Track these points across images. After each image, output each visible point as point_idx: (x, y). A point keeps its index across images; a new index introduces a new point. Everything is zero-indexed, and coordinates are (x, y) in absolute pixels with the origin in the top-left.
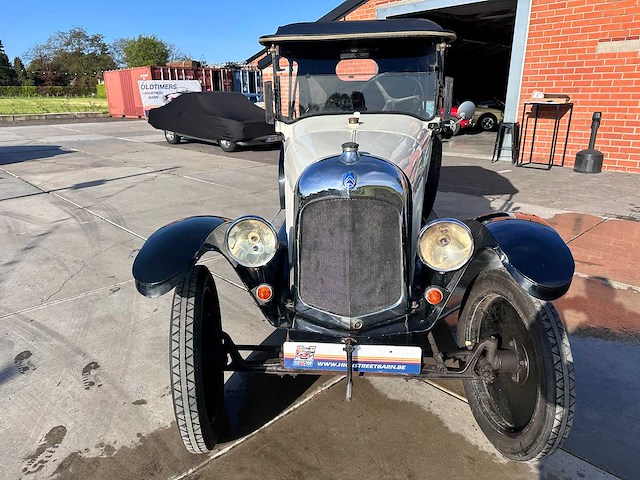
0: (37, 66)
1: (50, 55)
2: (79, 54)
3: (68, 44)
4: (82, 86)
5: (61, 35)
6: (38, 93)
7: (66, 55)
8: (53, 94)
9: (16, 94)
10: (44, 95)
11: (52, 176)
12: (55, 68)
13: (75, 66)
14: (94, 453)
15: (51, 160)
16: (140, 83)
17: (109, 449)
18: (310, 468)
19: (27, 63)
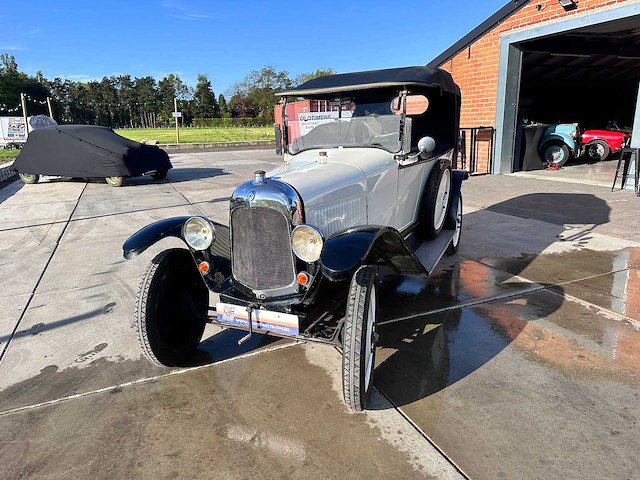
0: (236, 101)
1: (245, 91)
2: (268, 89)
3: (259, 81)
4: (268, 116)
5: (255, 73)
6: (234, 124)
7: (257, 91)
8: (245, 124)
9: (218, 125)
10: (237, 126)
11: (203, 192)
12: (248, 103)
13: (264, 100)
14: (114, 359)
15: (210, 179)
16: (300, 115)
17: (122, 358)
18: (221, 389)
19: (228, 99)
